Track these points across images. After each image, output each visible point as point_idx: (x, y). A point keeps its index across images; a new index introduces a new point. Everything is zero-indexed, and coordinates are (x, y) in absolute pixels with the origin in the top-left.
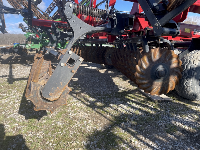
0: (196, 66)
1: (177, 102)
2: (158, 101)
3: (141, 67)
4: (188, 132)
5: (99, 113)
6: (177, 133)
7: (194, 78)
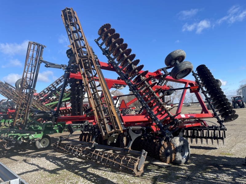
0: (178, 146)
1: (174, 166)
2: (165, 167)
3: (162, 151)
4: (184, 177)
5: (143, 178)
6: (180, 178)
7: (178, 152)
